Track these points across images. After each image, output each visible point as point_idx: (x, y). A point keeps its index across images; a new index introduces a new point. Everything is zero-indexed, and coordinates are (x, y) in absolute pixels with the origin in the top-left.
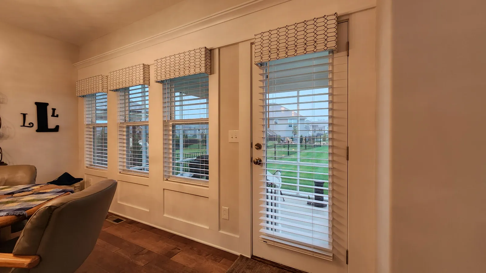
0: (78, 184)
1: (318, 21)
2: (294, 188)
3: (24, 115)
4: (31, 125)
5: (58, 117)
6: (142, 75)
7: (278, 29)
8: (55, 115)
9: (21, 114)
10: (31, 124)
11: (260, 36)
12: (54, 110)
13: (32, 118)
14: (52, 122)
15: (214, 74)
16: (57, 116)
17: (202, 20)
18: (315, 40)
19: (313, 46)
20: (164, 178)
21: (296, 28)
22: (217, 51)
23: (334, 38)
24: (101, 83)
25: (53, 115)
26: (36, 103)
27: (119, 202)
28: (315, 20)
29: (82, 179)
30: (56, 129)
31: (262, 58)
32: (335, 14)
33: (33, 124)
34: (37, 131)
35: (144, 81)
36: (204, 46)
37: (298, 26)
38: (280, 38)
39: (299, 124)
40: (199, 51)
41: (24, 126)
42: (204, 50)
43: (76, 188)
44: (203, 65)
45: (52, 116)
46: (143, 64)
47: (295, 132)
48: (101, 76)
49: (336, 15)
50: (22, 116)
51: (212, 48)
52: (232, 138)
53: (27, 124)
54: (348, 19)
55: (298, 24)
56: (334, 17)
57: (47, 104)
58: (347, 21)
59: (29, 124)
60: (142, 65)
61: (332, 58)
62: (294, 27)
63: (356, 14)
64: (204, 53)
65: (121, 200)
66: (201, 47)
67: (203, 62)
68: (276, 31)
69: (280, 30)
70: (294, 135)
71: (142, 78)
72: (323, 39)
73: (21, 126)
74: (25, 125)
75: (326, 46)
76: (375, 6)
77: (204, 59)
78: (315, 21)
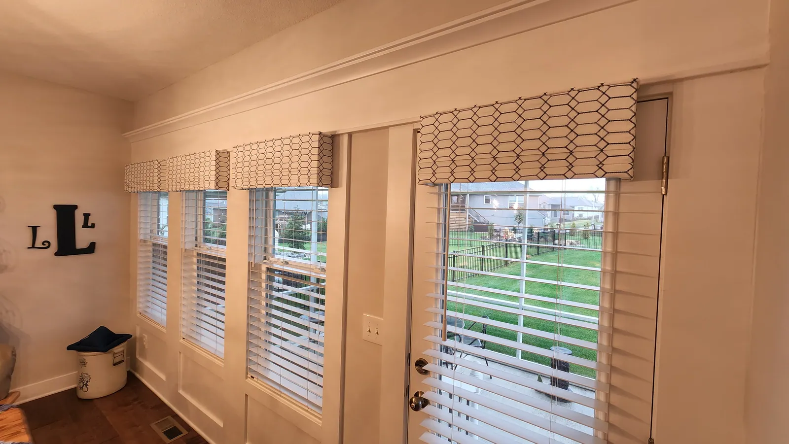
0: (120, 348)
1: (580, 97)
2: (512, 352)
3: (34, 229)
4: (46, 245)
5: (94, 228)
6: (214, 173)
7: (475, 110)
8: (90, 224)
9: (29, 226)
10: (45, 243)
11: (432, 120)
12: (87, 216)
13: (49, 232)
14: (83, 238)
15: (337, 187)
16: (93, 226)
17: (317, 72)
18: (571, 147)
19: (566, 164)
20: (247, 374)
21: (520, 111)
22: (345, 140)
23: (627, 149)
24: (157, 174)
25: (86, 225)
26: (56, 207)
27: (181, 392)
28: (573, 94)
29: (130, 336)
30: (91, 249)
31: (434, 173)
32: (632, 82)
33: (48, 242)
34: (57, 254)
35: (217, 184)
36: (317, 131)
37: (526, 105)
38: (479, 132)
39: (527, 211)
40: (307, 138)
41: (33, 247)
42: (317, 138)
43: (116, 356)
44: (315, 171)
45: (83, 227)
46: (216, 151)
47: (520, 218)
48: (157, 163)
49: (635, 85)
50: (30, 230)
51: (336, 131)
52: (369, 331)
53: (38, 243)
54: (671, 94)
55: (525, 100)
56: (630, 90)
57: (75, 207)
58: (667, 97)
59: (43, 244)
60: (214, 153)
61: (616, 194)
62: (514, 106)
63: (696, 80)
64: (316, 144)
65: (184, 389)
66: (312, 132)
67: (315, 164)
68: (469, 114)
69: (480, 112)
70: (519, 223)
71: (213, 178)
72: (595, 148)
73: (28, 248)
74: (35, 246)
75: (600, 168)
76: (762, 62)
77: (316, 157)
78: (573, 98)
